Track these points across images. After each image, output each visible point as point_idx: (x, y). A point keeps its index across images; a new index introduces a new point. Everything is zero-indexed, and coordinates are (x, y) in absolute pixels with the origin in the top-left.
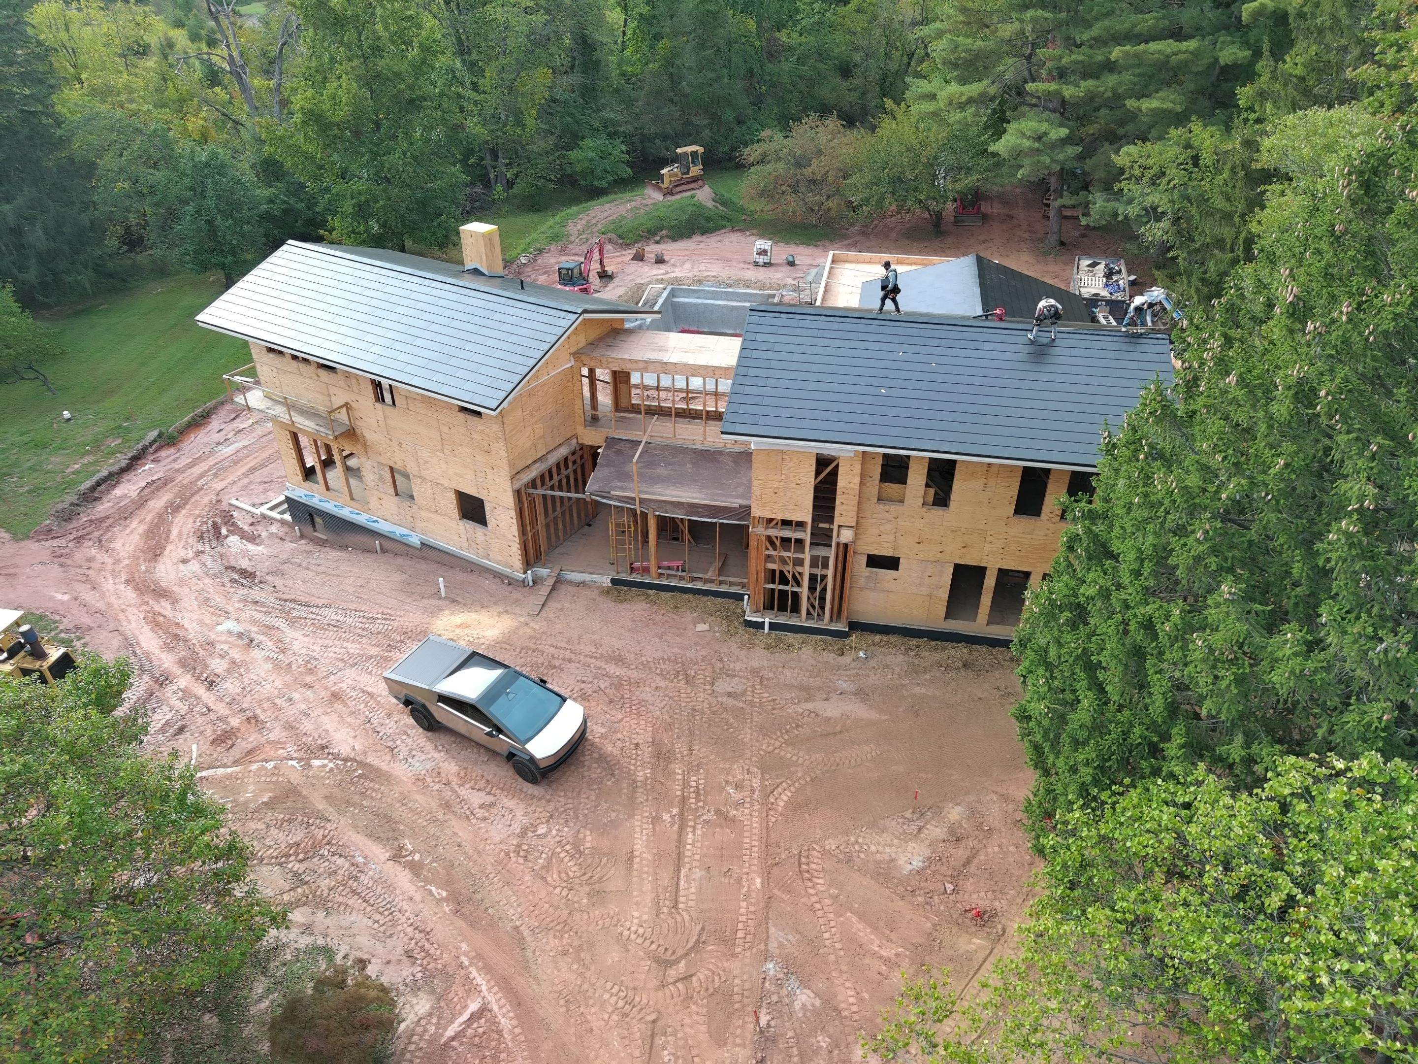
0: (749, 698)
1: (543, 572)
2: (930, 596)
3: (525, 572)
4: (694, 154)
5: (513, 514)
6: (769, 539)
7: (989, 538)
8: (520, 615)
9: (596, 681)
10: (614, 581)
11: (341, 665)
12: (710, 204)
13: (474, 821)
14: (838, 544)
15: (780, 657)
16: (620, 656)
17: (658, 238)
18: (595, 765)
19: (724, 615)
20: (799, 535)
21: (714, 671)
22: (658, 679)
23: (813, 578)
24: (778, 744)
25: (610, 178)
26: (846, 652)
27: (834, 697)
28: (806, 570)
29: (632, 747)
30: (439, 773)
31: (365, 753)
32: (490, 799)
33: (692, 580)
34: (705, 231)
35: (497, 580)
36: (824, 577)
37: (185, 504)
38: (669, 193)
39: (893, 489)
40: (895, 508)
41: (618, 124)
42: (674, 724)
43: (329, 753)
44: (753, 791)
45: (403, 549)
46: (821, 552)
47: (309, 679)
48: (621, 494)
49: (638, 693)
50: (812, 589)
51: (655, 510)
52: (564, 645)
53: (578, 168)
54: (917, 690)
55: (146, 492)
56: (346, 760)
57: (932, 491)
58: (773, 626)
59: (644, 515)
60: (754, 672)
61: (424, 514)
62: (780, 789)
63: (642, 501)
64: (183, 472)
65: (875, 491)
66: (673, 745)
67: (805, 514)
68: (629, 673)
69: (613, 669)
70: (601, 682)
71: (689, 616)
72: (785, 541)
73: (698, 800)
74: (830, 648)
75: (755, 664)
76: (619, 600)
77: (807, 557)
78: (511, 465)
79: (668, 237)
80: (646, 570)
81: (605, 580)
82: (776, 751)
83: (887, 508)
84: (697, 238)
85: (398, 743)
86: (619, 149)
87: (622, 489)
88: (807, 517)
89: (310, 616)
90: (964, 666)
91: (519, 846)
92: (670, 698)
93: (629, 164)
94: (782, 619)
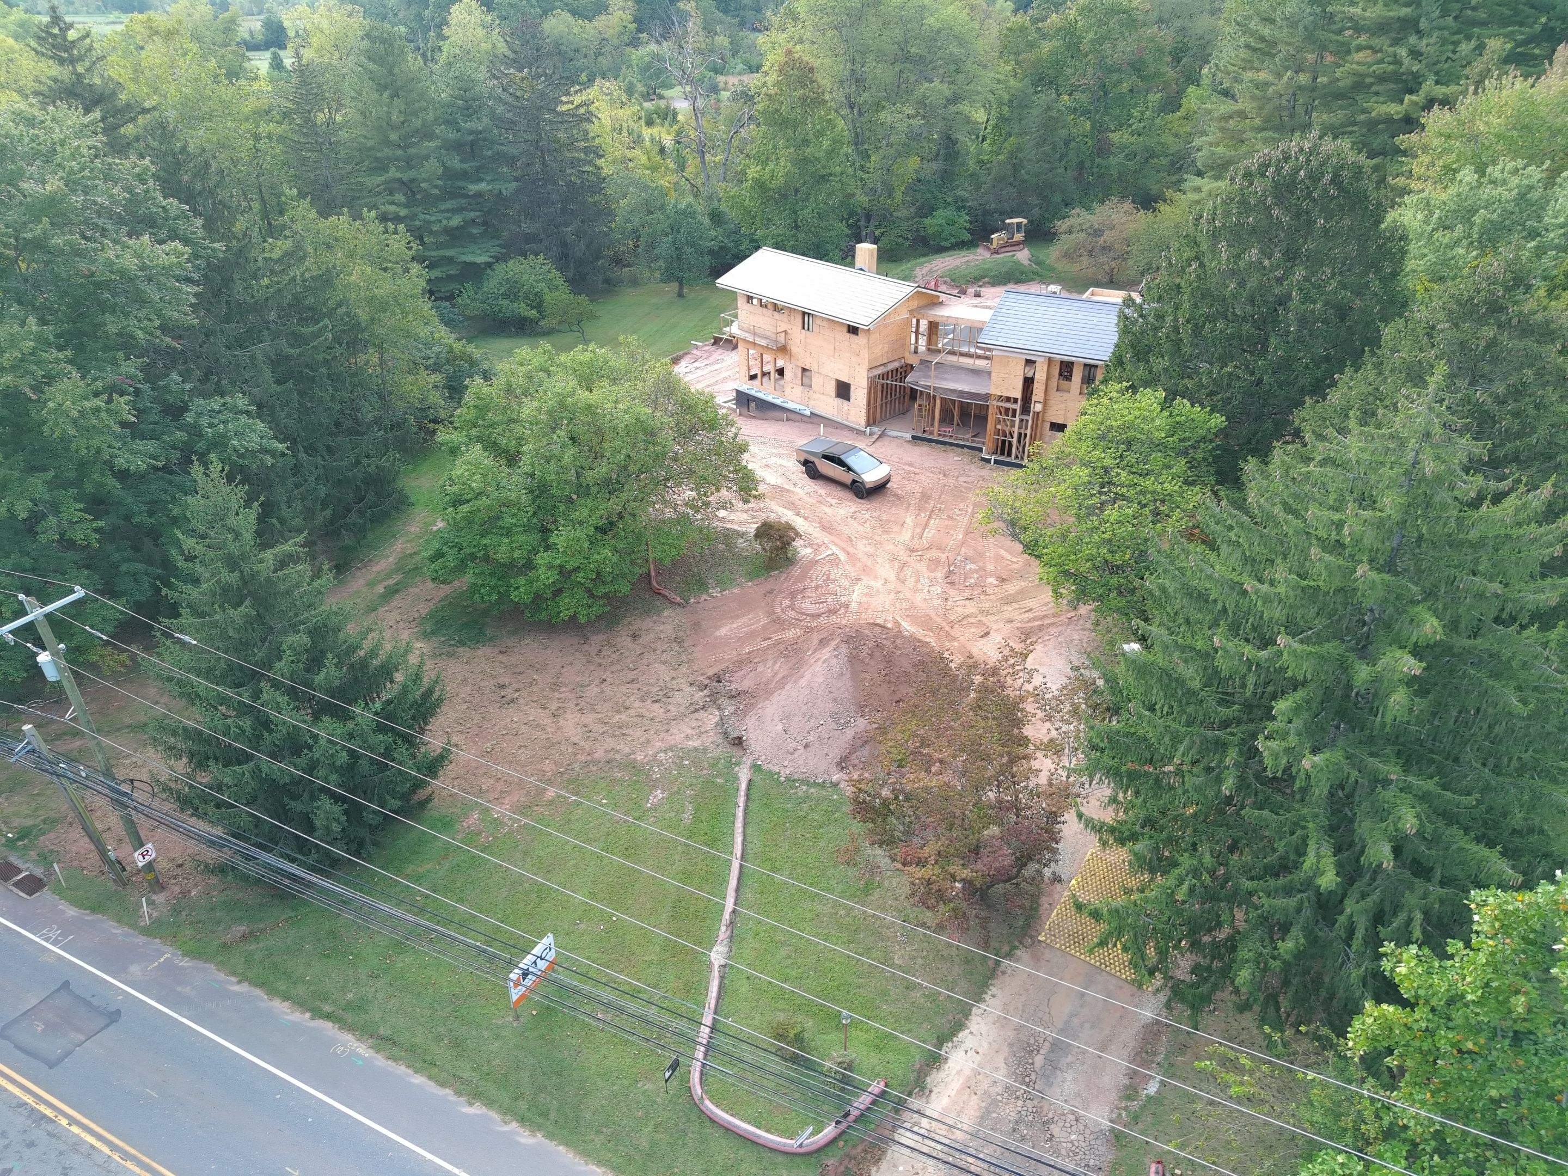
1: (876, 429)
3: (867, 428)
4: (1019, 225)
5: (865, 391)
6: (999, 408)
10: (914, 437)
12: (1026, 262)
13: (832, 507)
14: (1034, 414)
15: (996, 473)
18: (891, 492)
19: (971, 455)
20: (1014, 406)
21: (959, 474)
23: (1020, 434)
25: (953, 240)
28: (1016, 430)
30: (817, 493)
31: (782, 484)
33: (957, 439)
34: (1018, 281)
35: (850, 432)
36: (1025, 435)
38: (996, 252)
39: (1064, 383)
40: (1066, 395)
41: (967, 200)
42: (934, 488)
43: (765, 483)
44: (967, 512)
45: (799, 417)
46: (1025, 417)
47: (753, 459)
48: (923, 383)
49: (918, 477)
50: (1019, 441)
51: (941, 394)
53: (930, 231)
56: (773, 486)
57: (1085, 383)
58: (996, 462)
59: (934, 397)
60: (981, 475)
61: (816, 396)
63: (935, 388)
65: (1054, 384)
66: (932, 494)
67: (1017, 393)
69: (907, 467)
70: (900, 471)
71: (951, 453)
72: (1007, 410)
73: (939, 512)
76: (915, 446)
77: (1017, 420)
78: (870, 361)
79: (988, 282)
80: (931, 433)
81: (908, 436)
83: (1060, 394)
84: (1010, 287)
86: (963, 219)
87: (925, 381)
88: (1019, 396)
89: (751, 439)
91: (852, 516)
92: (934, 480)
93: (968, 230)
94: (1001, 458)
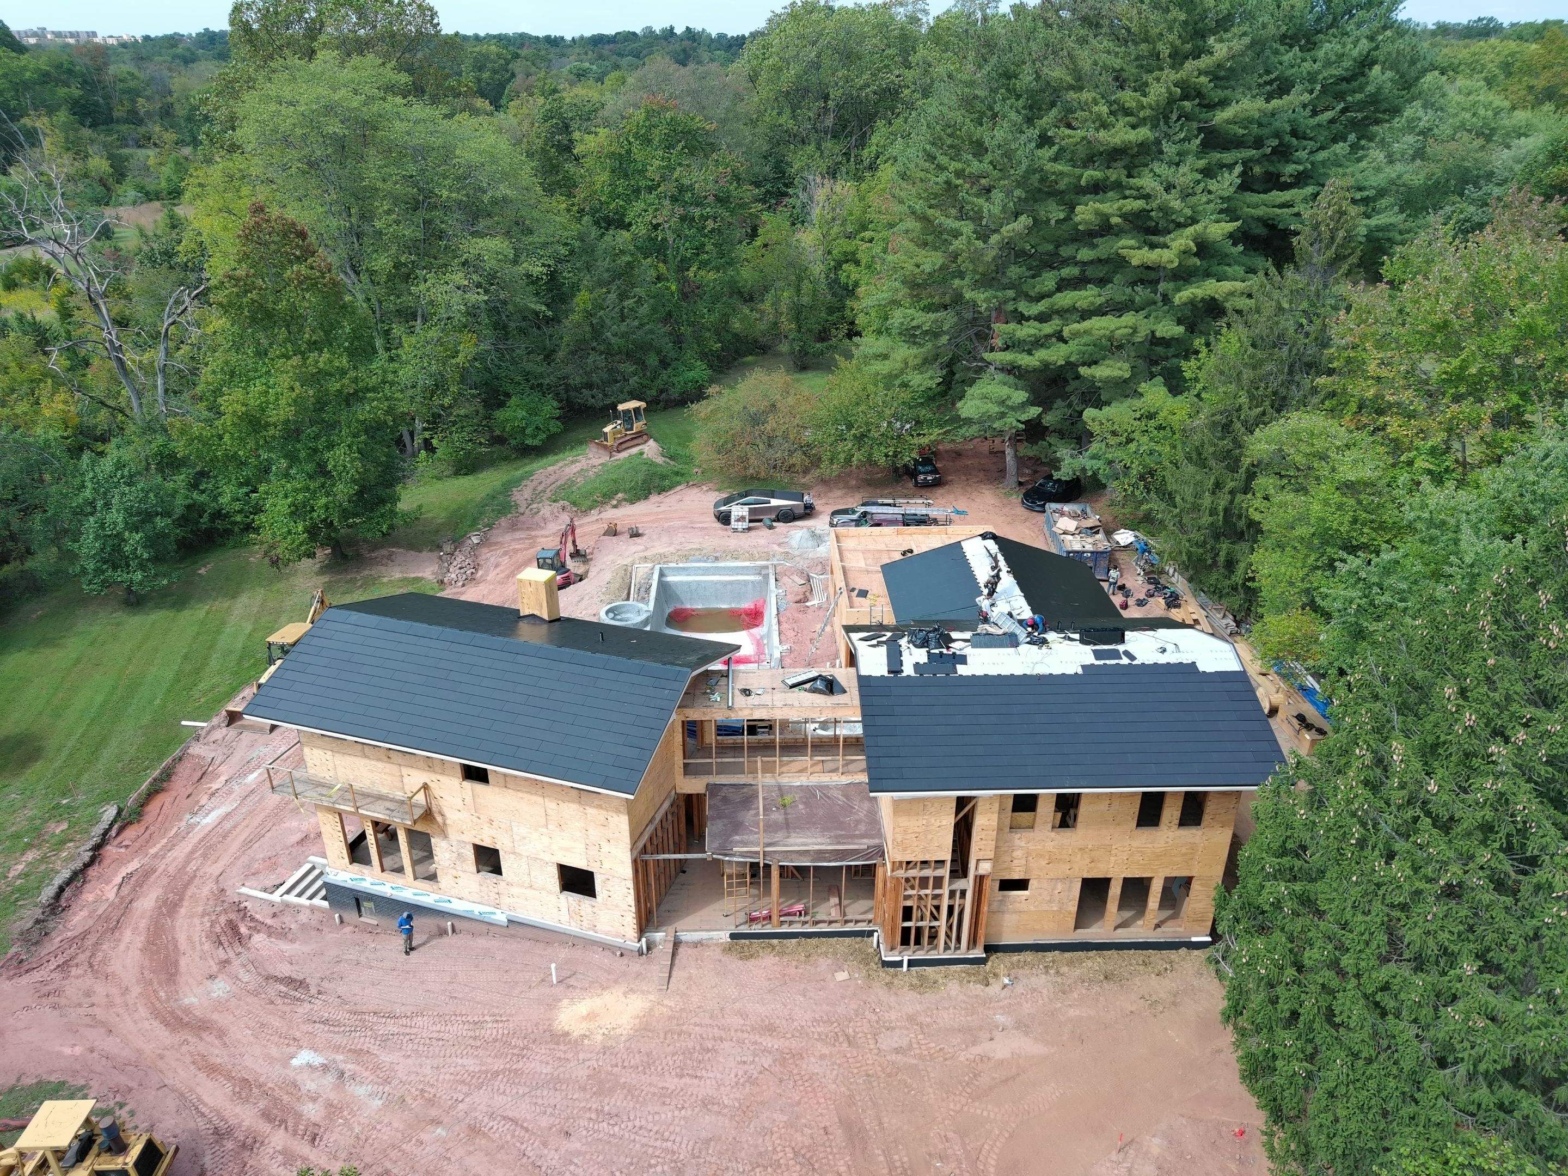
0: (918, 1051)
1: (659, 936)
2: (1060, 911)
3: (639, 940)
4: (637, 410)
6: (908, 880)
7: (1114, 852)
8: (649, 992)
10: (733, 936)
11: (465, 1089)
12: (660, 460)
14: (975, 876)
15: (930, 997)
16: (771, 1024)
17: (615, 502)
19: (859, 958)
20: (939, 873)
21: (872, 1026)
22: (819, 1045)
24: (963, 1100)
25: (543, 436)
26: (991, 981)
27: (997, 1035)
28: (942, 903)
29: (822, 1132)
33: (815, 923)
34: (662, 490)
35: (607, 953)
36: (962, 907)
37: (181, 900)
38: (615, 451)
39: (1025, 816)
40: (1027, 834)
41: (542, 377)
42: (854, 1095)
44: (960, 1162)
45: (484, 928)
46: (959, 885)
47: (434, 1112)
48: (745, 849)
50: (950, 921)
51: (779, 861)
52: (708, 1021)
53: (508, 428)
54: (1072, 1013)
55: (125, 890)
57: (1060, 815)
58: (912, 964)
59: (767, 867)
60: (911, 1019)
62: (984, 1152)
63: (767, 854)
64: (163, 857)
65: (1009, 821)
66: (862, 1121)
67: (945, 853)
69: (770, 1042)
71: (824, 963)
72: (924, 882)
74: (973, 978)
75: (910, 1010)
76: (746, 957)
77: (945, 891)
79: (625, 500)
80: (767, 920)
81: (723, 936)
82: (966, 1109)
83: (1019, 835)
84: (654, 498)
87: (745, 844)
88: (948, 857)
89: (403, 1030)
92: (839, 1065)
93: (559, 418)
94: (920, 955)
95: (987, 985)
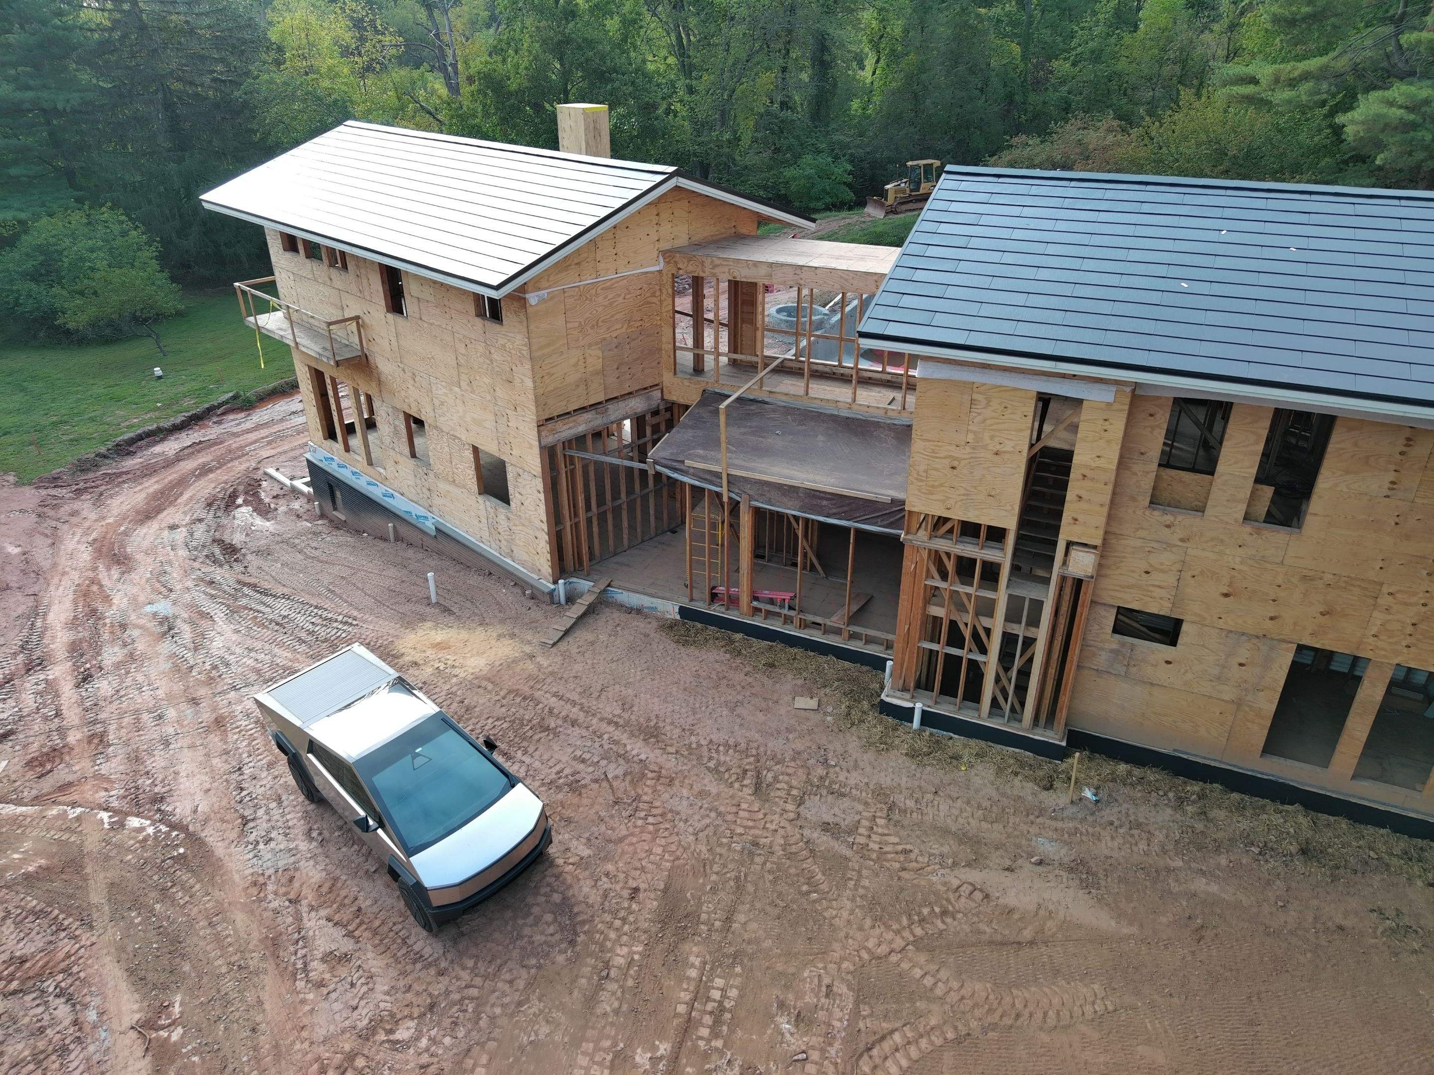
1: (583, 585)
2: (1238, 703)
3: (555, 582)
4: (928, 169)
5: (539, 484)
6: (937, 559)
7: (1385, 600)
8: (529, 643)
9: (603, 763)
10: (683, 611)
13: (300, 984)
14: (1063, 579)
15: (932, 774)
16: (656, 727)
18: (549, 917)
19: (847, 687)
20: (990, 554)
21: (808, 781)
22: (708, 777)
23: (1009, 640)
24: (899, 943)
26: (1057, 784)
27: (1027, 868)
28: (998, 625)
29: (626, 893)
30: (291, 879)
31: (206, 821)
32: (347, 945)
33: (804, 625)
35: (517, 590)
36: (1029, 642)
39: (1185, 482)
42: (713, 862)
43: (159, 810)
44: (829, 1039)
45: (416, 536)
46: (1029, 592)
47: (203, 692)
48: (701, 466)
49: (666, 796)
50: (1006, 658)
51: (751, 498)
52: (575, 696)
53: (793, 187)
54: (1200, 885)
55: (186, 452)
56: (173, 826)
57: (1268, 492)
58: (928, 719)
59: (735, 507)
60: (880, 793)
61: (442, 486)
62: (887, 1045)
63: (732, 480)
64: (239, 436)
65: (1147, 484)
66: (700, 904)
67: (1006, 513)
68: (662, 760)
70: (612, 766)
71: (789, 681)
72: (965, 567)
73: (715, 1035)
74: (1027, 771)
75: (886, 780)
76: (684, 641)
77: (1001, 597)
78: (540, 401)
80: (733, 601)
81: (670, 610)
82: (894, 958)
83: (1168, 518)
85: (261, 812)
86: (842, 169)
87: (704, 459)
88: (1009, 521)
89: (258, 607)
90: (1304, 852)
91: (351, 1057)
93: (849, 185)
94: (946, 709)
95: (1046, 789)
